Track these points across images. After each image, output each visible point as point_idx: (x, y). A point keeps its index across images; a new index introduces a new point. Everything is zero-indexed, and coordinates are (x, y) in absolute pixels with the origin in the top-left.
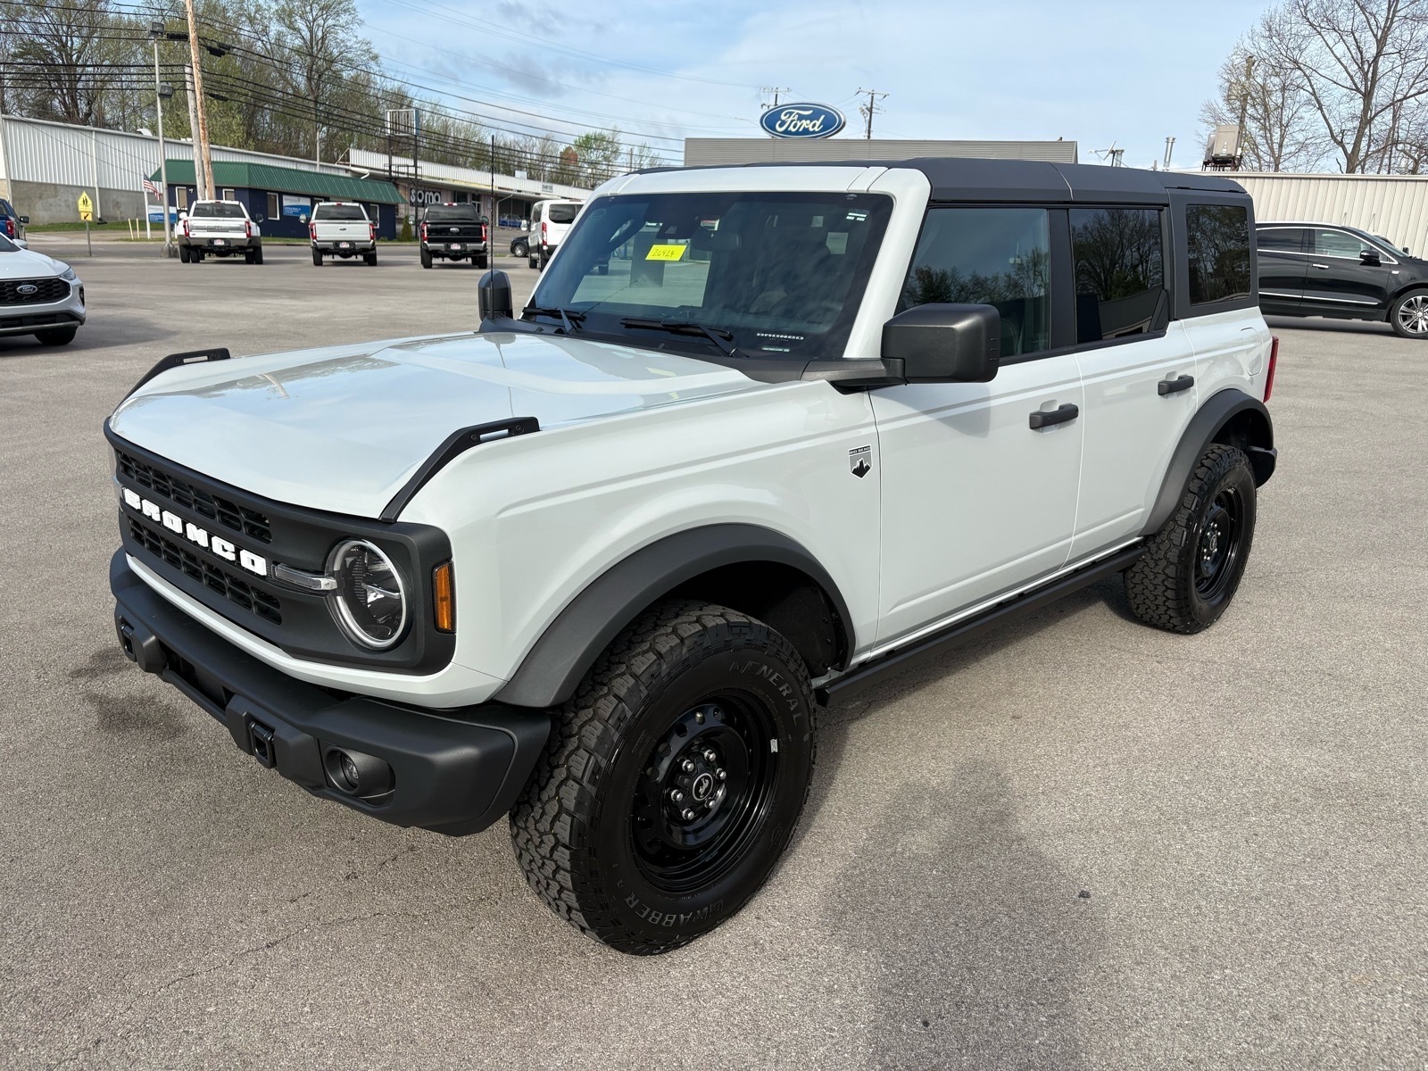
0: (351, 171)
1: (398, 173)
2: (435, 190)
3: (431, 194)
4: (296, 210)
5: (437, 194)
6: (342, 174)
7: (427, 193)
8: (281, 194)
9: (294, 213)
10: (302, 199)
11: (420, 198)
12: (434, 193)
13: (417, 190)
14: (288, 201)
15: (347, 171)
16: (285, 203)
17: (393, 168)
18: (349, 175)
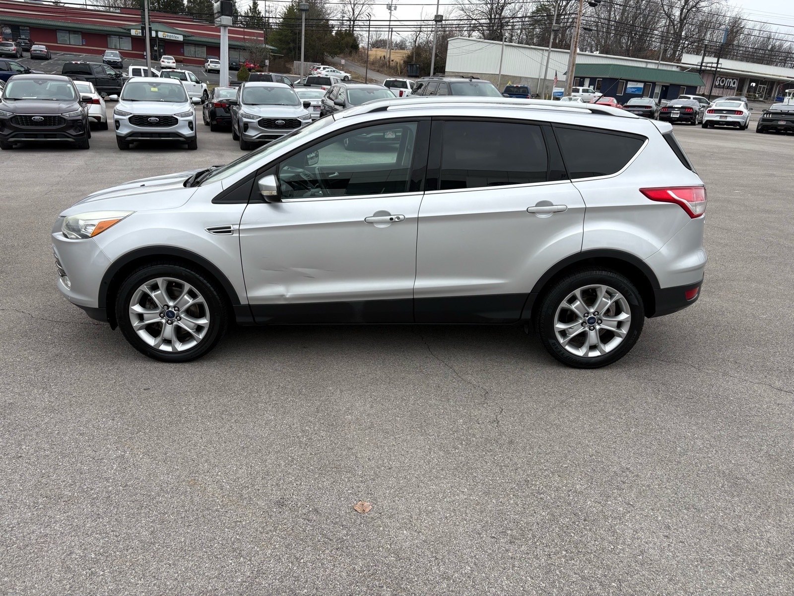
0: (681, 66)
1: (706, 66)
2: (734, 78)
3: (731, 80)
4: (634, 90)
5: (734, 80)
6: (674, 69)
7: (728, 80)
8: (627, 81)
9: (632, 92)
10: (639, 83)
11: (722, 83)
12: (733, 79)
13: (721, 78)
14: (630, 85)
15: (678, 66)
16: (629, 86)
17: (704, 64)
18: (677, 70)
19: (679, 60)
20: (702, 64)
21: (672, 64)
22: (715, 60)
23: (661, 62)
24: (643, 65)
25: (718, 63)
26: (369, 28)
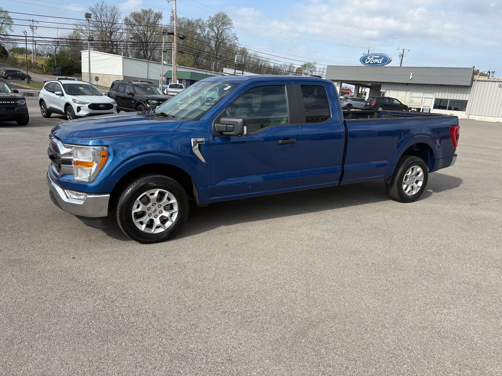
19: (222, 71)
20: (235, 74)
21: (219, 73)
22: (241, 72)
23: (214, 72)
24: (205, 73)
25: (243, 74)
26: (26, 41)
